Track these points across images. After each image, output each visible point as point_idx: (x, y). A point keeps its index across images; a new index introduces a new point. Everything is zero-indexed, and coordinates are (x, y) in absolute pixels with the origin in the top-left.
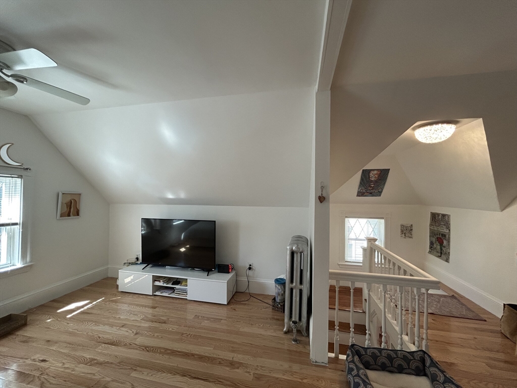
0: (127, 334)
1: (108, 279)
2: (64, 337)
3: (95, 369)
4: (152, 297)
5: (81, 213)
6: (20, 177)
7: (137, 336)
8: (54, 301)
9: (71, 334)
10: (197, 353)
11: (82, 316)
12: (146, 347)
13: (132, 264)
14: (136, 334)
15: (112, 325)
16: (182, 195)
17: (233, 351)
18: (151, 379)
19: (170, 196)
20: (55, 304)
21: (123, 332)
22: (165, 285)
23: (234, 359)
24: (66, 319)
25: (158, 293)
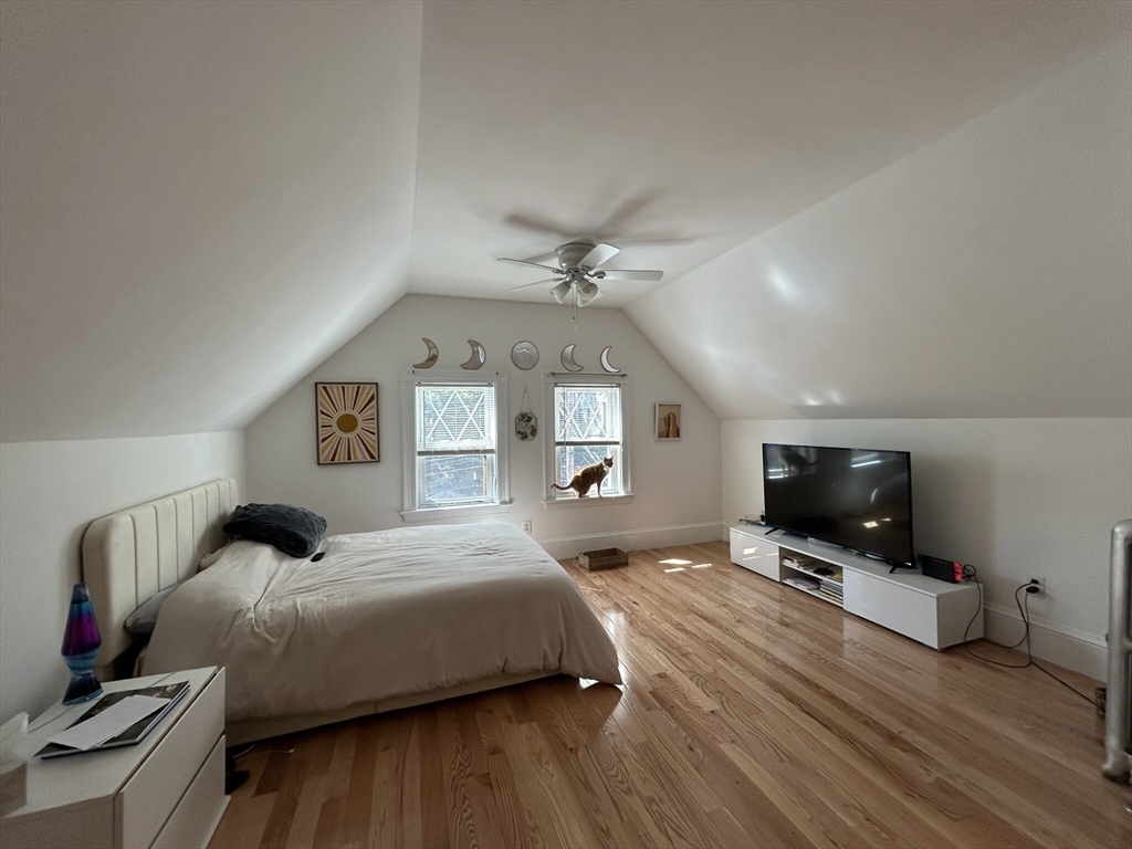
0: (727, 616)
1: (721, 542)
2: (657, 590)
3: (680, 635)
4: (780, 586)
5: (681, 433)
6: (619, 386)
7: (739, 624)
8: (655, 550)
9: (665, 590)
10: (826, 687)
11: (680, 576)
12: (746, 642)
13: (753, 523)
14: (739, 621)
15: (710, 599)
16: (836, 397)
17: (908, 725)
18: (741, 678)
19: (812, 402)
20: (656, 554)
21: (722, 613)
22: (801, 569)
23: (903, 735)
24: (663, 572)
25: (788, 582)
